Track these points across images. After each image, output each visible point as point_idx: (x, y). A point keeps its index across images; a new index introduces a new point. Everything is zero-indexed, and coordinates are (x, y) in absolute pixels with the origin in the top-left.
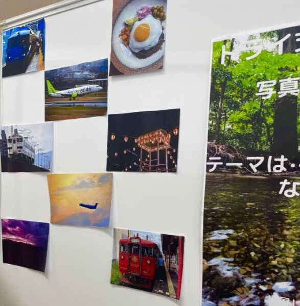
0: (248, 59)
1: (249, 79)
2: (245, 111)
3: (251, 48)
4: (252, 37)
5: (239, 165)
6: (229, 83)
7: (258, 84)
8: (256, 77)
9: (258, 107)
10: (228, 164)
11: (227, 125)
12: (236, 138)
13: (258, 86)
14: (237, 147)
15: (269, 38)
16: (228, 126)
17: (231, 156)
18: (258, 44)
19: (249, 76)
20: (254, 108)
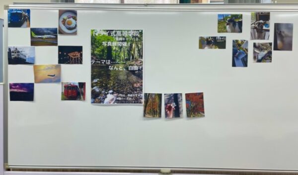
0: (100, 36)
1: (101, 41)
2: (100, 48)
3: (101, 33)
6: (96, 41)
9: (103, 48)
10: (97, 62)
11: (96, 52)
12: (98, 55)
13: (103, 43)
14: (99, 58)
15: (104, 31)
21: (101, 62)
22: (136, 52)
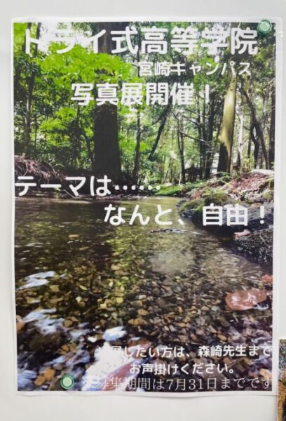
0: (59, 52)
1: (62, 78)
2: (60, 118)
3: (62, 40)
4: (61, 26)
5: (57, 186)
6: (37, 79)
7: (73, 85)
8: (70, 77)
9: (75, 115)
10: (43, 186)
11: (38, 134)
12: (52, 152)
13: (73, 88)
14: (53, 164)
15: (82, 31)
16: (40, 136)
17: (46, 175)
18: (70, 35)
19: (62, 75)
20: (71, 115)
21: (66, 185)
22: (242, 135)
